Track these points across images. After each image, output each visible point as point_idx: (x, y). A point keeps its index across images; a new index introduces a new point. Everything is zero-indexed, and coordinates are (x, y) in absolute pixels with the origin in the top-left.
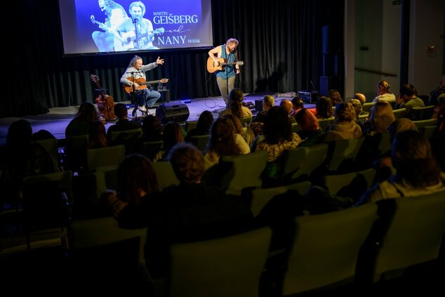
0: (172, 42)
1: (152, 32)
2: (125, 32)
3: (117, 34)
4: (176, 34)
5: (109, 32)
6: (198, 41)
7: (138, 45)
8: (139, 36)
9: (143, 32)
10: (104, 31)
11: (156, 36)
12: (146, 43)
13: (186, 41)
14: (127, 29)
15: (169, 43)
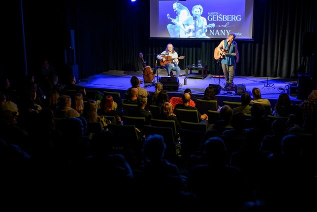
0: (220, 34)
1: (206, 26)
2: (188, 25)
3: (182, 27)
4: (223, 29)
5: (178, 25)
6: (240, 35)
7: (195, 34)
8: (197, 28)
9: (200, 26)
10: (175, 24)
11: (208, 29)
12: (201, 33)
14: (189, 23)
15: (217, 34)
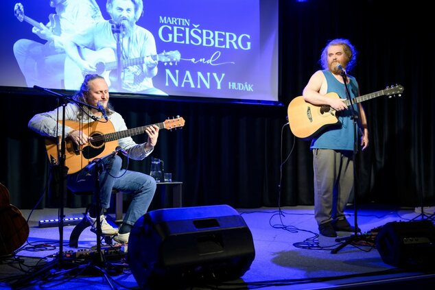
0: (196, 84)
1: (154, 57)
2: (93, 47)
3: (73, 52)
4: (205, 69)
5: (57, 44)
6: (249, 88)
7: (120, 81)
8: (124, 62)
9: (134, 54)
10: (44, 42)
11: (161, 66)
12: (138, 79)
13: (224, 84)
14: (98, 43)
15: (188, 84)
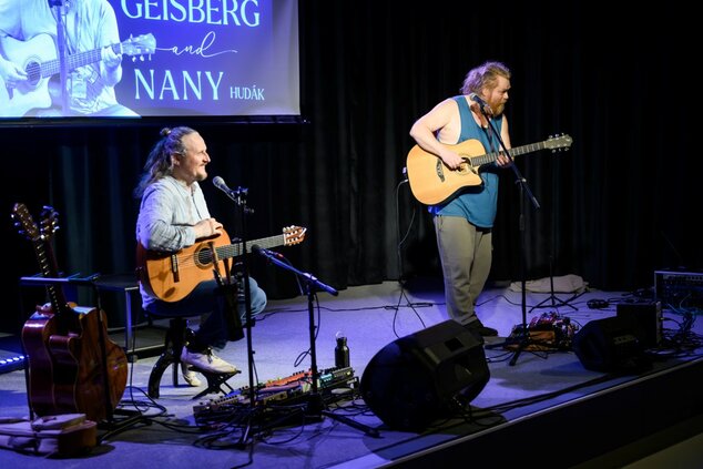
0: (180, 93)
1: (116, 48)
2: (19, 38)
4: (193, 64)
6: (259, 95)
7: (65, 94)
8: (70, 60)
9: (86, 45)
11: (127, 63)
12: (93, 90)
13: (223, 90)
15: (168, 94)
